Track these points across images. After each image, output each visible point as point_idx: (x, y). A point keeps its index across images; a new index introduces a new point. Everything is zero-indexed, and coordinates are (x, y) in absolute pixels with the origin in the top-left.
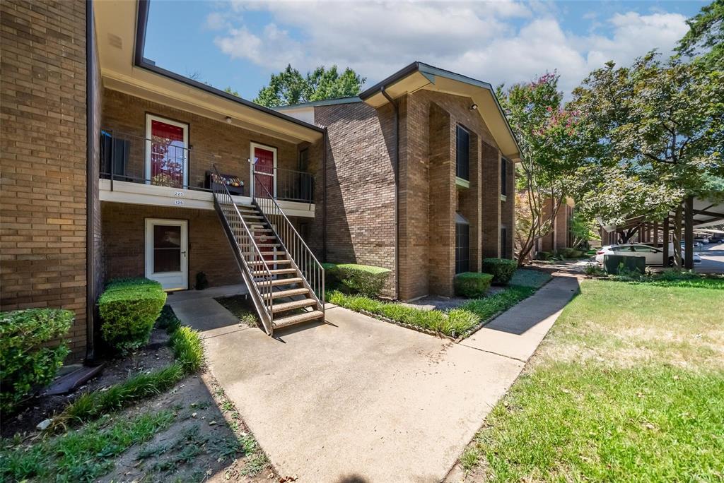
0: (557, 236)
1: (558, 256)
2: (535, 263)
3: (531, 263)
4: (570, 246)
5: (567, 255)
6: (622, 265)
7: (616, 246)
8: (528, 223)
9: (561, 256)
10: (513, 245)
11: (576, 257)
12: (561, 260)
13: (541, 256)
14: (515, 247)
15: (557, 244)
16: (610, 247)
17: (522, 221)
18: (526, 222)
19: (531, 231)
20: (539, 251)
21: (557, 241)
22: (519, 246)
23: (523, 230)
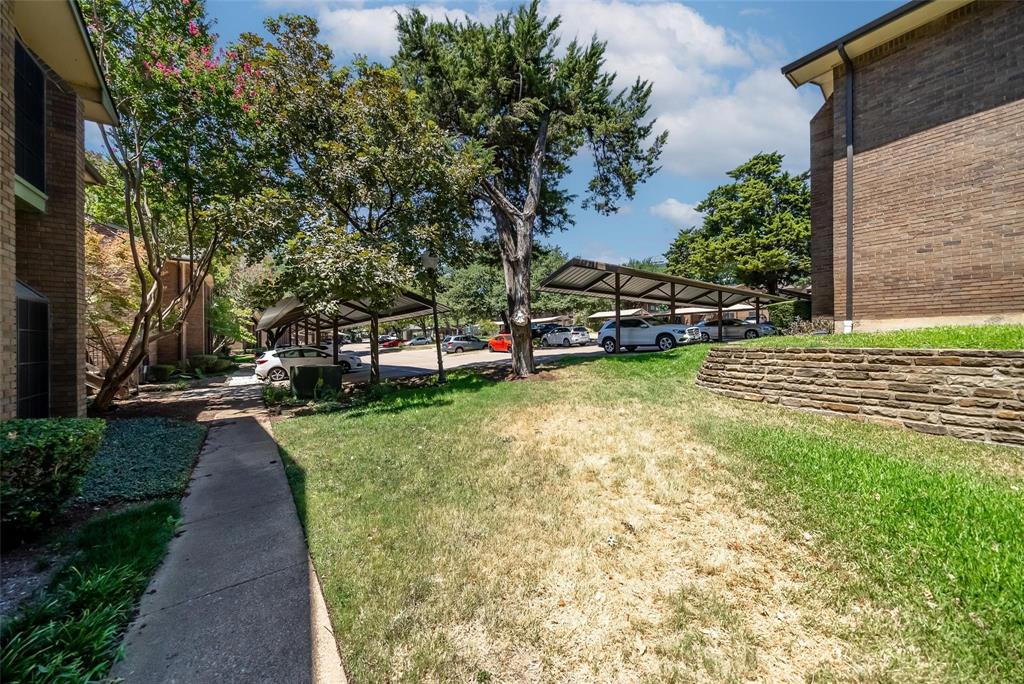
0: (187, 334)
1: (191, 370)
2: (143, 390)
3: (135, 394)
4: (209, 351)
5: (207, 368)
6: (320, 382)
7: (281, 350)
8: (124, 304)
9: (197, 370)
10: (80, 356)
11: (221, 371)
12: (198, 378)
13: (158, 375)
14: (88, 359)
15: (187, 349)
16: (274, 352)
17: (107, 297)
18: (118, 301)
19: (137, 320)
20: (151, 364)
21: (187, 342)
22: (98, 356)
23: (108, 318)
